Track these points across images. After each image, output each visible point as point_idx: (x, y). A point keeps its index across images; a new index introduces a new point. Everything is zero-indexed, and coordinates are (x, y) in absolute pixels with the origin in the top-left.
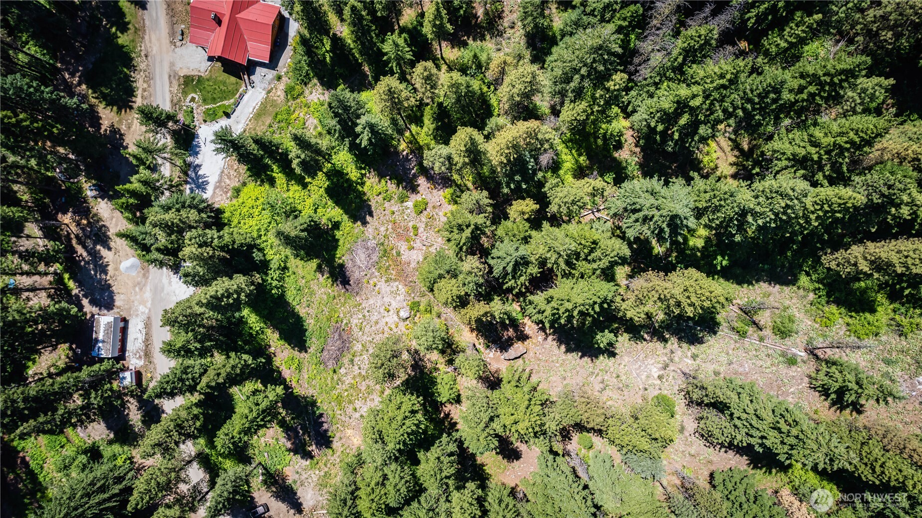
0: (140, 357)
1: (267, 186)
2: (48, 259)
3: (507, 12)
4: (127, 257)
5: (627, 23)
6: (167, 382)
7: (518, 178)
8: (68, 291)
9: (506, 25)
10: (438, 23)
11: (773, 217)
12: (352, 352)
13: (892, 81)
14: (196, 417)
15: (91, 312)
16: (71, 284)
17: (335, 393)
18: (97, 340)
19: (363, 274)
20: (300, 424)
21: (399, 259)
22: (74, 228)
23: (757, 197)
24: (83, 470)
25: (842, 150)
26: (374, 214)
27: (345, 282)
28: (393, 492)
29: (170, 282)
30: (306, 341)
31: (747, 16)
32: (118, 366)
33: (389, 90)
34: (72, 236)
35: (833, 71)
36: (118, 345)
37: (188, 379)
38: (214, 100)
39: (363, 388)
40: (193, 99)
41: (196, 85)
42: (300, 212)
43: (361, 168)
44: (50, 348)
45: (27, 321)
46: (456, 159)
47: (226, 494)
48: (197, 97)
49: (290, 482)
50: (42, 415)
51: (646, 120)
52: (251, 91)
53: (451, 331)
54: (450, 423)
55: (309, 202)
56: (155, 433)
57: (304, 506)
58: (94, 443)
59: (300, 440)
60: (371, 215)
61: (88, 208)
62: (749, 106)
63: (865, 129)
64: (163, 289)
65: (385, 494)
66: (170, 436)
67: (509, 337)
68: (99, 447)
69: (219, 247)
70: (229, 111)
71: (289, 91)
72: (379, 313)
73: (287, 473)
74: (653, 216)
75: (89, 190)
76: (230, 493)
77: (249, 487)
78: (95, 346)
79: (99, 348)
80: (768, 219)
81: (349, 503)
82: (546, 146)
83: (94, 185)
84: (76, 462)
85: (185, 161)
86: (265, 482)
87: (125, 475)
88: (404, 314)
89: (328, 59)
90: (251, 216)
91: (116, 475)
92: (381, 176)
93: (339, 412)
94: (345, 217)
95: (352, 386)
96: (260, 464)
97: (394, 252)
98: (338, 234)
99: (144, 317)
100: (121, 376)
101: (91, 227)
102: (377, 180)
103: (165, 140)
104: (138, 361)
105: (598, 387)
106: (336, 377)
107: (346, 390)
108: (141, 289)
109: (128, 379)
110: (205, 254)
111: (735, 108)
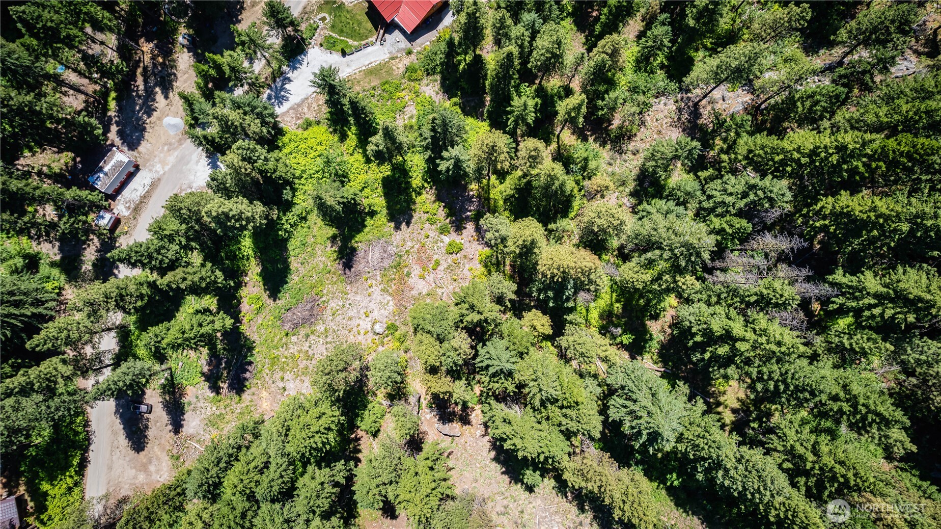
0: (129, 208)
1: (336, 138)
2: (106, 73)
3: (638, 138)
4: (176, 115)
5: (730, 231)
6: (136, 252)
7: (550, 294)
8: (105, 109)
9: (631, 148)
10: (573, 114)
11: (740, 489)
12: (313, 328)
13: (914, 449)
14: (141, 296)
15: (113, 140)
16: (112, 105)
17: (276, 352)
18: (101, 170)
19: (367, 269)
20: (227, 358)
21: (406, 279)
22: (147, 59)
23: (739, 461)
24: (12, 273)
25: (834, 479)
26: (411, 225)
27: (348, 265)
28: (265, 485)
29: (198, 162)
30: (280, 292)
31: (833, 299)
32: (105, 203)
33: (493, 147)
34: (142, 65)
35: (872, 407)
36: (116, 186)
37: (157, 259)
38: (341, 32)
39: (301, 366)
40: (323, 19)
41: (335, 9)
42: (349, 181)
43: (426, 181)
44: (56, 150)
45: (51, 117)
46: (510, 243)
47: (121, 384)
48: (328, 19)
49: (186, 401)
50: (8, 213)
51: (691, 322)
52: (377, 46)
53: (408, 370)
54: (355, 447)
55: (362, 177)
56: (95, 290)
57: (183, 429)
58: (38, 253)
59: (218, 372)
60: (408, 224)
61: (171, 50)
62: (782, 387)
63: (864, 478)
64: (188, 162)
65: (257, 482)
66: (107, 302)
67: (454, 412)
68: (40, 259)
69: (259, 169)
70: (347, 51)
71: (410, 70)
72: (358, 312)
73: (188, 392)
74: (641, 417)
75: (182, 35)
76: (125, 385)
77: (147, 381)
78: (96, 173)
79: (99, 177)
80: (735, 487)
81: (222, 465)
82: (592, 288)
83: (189, 36)
84: (11, 262)
85: (280, 67)
86: (164, 387)
87: (46, 301)
88: (378, 328)
89: (461, 67)
90: (306, 154)
91: (38, 297)
92: (439, 198)
93: (267, 371)
94: (385, 211)
95: (293, 357)
96: (170, 369)
97: (406, 270)
98: (369, 221)
99: (156, 176)
100: (101, 213)
101: (162, 68)
102: (433, 199)
103: (275, 40)
104: (124, 210)
105: (499, 508)
106: (284, 340)
107: (286, 357)
108: (169, 150)
109: (106, 220)
110: (243, 170)
111: (770, 378)
